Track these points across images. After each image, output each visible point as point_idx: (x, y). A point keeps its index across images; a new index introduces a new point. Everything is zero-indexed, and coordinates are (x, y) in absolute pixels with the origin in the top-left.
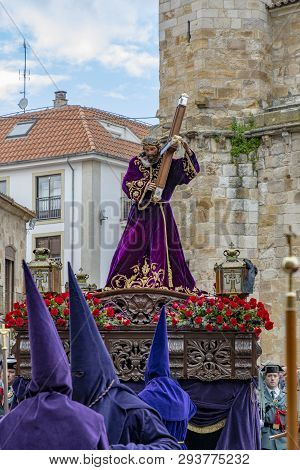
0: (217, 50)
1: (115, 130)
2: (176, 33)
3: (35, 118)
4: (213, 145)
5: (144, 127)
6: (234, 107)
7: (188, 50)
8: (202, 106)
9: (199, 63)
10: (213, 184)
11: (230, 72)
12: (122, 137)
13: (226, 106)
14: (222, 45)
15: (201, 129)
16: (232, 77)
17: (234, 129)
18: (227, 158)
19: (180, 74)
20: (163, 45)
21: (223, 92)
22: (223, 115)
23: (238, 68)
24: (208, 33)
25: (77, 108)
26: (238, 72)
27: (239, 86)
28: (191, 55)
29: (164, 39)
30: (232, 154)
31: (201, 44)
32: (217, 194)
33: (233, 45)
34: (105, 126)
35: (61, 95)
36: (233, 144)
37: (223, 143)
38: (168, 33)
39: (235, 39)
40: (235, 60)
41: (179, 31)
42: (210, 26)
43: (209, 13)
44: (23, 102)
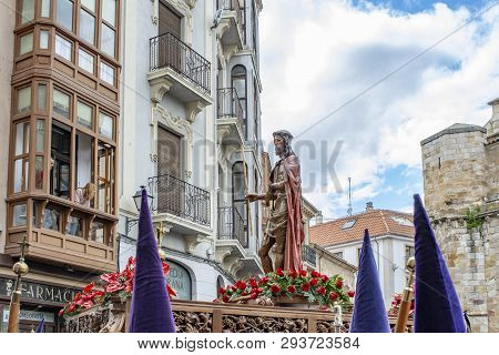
0: (456, 171)
1: (401, 221)
2: (432, 165)
3: (356, 218)
4: (456, 224)
6: (468, 202)
7: (439, 173)
8: (448, 203)
9: (446, 180)
10: (457, 246)
11: (465, 183)
12: (404, 224)
13: (463, 202)
14: (459, 169)
15: (449, 216)
16: (466, 185)
17: (468, 214)
18: (465, 230)
19: (435, 187)
20: (425, 172)
21: (461, 194)
22: (461, 207)
23: (469, 180)
24: (450, 163)
25: (379, 211)
26: (469, 182)
27: (471, 190)
28: (441, 176)
29: (425, 169)
30: (468, 228)
31: (446, 170)
32: (460, 251)
33: (466, 168)
34: (394, 219)
35: (370, 205)
36: (468, 223)
37: (462, 222)
38: (428, 165)
39: (466, 164)
40: (467, 176)
41: (434, 163)
42: (451, 158)
43: (450, 152)
44: (350, 210)
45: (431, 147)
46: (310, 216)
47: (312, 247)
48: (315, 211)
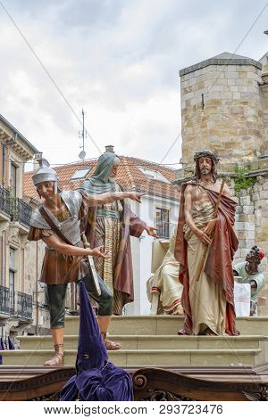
0: (223, 115)
1: (149, 173)
2: (193, 103)
3: (91, 166)
5: (171, 171)
6: (236, 156)
7: (202, 115)
9: (210, 124)
11: (233, 131)
12: (155, 178)
13: (230, 155)
14: (226, 111)
16: (235, 134)
17: (236, 171)
18: (232, 193)
19: (197, 131)
20: (184, 111)
21: (229, 145)
22: (229, 162)
23: (238, 127)
24: (216, 103)
26: (238, 130)
27: (240, 140)
28: (204, 119)
29: (184, 107)
30: (235, 190)
31: (212, 111)
33: (235, 111)
34: (142, 170)
35: (110, 148)
36: (236, 182)
37: (229, 181)
38: (188, 103)
39: (236, 107)
40: (237, 122)
41: (196, 101)
42: (216, 97)
43: (217, 88)
44: (82, 154)
45: (193, 79)
46: (26, 158)
47: (28, 201)
48: (34, 151)
